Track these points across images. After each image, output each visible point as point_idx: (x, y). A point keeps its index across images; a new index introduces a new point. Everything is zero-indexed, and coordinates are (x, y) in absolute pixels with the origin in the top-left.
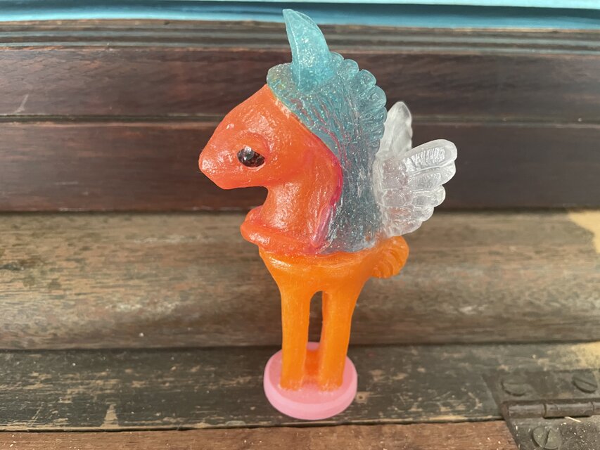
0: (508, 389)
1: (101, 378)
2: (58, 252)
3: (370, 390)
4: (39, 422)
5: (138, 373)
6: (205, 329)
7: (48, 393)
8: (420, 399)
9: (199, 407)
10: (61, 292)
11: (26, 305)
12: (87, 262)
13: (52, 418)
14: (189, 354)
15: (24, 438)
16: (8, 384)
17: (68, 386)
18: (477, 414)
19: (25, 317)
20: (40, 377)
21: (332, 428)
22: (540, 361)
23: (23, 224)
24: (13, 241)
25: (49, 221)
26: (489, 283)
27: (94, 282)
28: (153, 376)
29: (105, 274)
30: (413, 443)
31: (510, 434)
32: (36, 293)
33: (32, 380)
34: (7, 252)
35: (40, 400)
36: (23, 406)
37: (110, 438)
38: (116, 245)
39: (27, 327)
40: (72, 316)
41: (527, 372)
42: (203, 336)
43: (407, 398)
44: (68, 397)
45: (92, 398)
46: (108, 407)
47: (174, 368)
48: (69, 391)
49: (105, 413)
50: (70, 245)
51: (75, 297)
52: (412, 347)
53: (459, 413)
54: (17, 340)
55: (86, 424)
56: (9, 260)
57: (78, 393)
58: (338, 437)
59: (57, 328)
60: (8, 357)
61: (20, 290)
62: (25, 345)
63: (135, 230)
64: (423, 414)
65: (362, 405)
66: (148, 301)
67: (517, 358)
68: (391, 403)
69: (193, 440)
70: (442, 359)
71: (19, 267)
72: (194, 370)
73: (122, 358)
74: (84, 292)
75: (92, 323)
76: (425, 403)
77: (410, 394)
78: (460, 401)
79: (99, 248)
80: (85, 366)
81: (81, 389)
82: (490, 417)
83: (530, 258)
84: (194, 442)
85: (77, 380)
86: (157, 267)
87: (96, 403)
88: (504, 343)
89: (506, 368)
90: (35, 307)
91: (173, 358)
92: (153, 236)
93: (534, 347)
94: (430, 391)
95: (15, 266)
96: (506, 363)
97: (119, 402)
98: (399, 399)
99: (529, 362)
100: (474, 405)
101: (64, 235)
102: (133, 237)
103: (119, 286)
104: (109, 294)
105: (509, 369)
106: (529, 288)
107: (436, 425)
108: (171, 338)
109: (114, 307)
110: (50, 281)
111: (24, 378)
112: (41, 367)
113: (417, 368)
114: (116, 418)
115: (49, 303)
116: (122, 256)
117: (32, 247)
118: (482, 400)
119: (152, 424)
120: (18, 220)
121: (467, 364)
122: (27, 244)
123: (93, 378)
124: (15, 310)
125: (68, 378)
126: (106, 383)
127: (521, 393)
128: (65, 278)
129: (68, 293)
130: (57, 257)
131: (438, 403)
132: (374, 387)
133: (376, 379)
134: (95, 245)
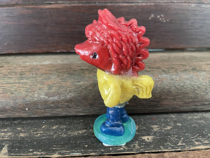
1: (3, 132)
3: (153, 135)
5: (24, 129)
6: (61, 106)
9: (55, 146)
14: (53, 120)
27: (3, 81)
29: (9, 78)
38: (16, 65)
43: (175, 138)
47: (44, 127)
49: (2, 149)
53: (206, 144)
64: (186, 146)
65: (150, 143)
68: (166, 141)
72: (54, 128)
76: (186, 141)
77: (176, 136)
78: (205, 139)
79: (8, 66)
86: (36, 74)
91: (44, 122)
92: (36, 62)
94: (187, 134)
97: (10, 144)
98: (170, 139)
102: (26, 62)
104: (10, 87)
107: (195, 152)
113: (177, 123)
114: (7, 152)
121: (203, 121)
126: (6, 134)
131: (193, 140)
132: (155, 133)
133: (155, 130)
134: (6, 66)
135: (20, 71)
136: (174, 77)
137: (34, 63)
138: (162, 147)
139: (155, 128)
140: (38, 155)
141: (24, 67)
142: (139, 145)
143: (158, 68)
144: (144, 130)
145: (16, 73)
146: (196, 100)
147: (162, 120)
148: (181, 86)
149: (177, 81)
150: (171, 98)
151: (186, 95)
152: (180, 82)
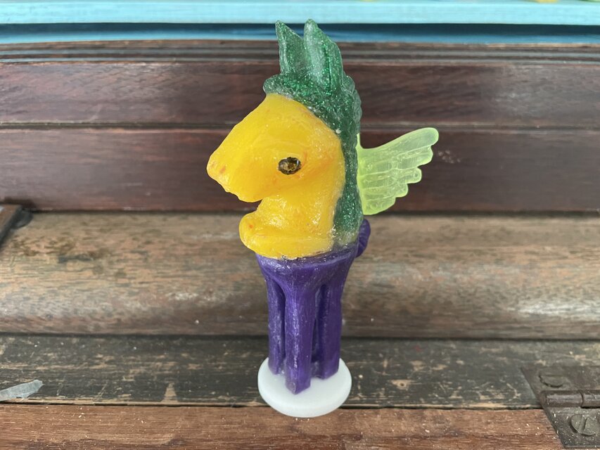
0: (547, 381)
1: (160, 360)
2: (123, 245)
3: (411, 379)
4: (105, 396)
5: (194, 357)
6: (255, 318)
7: (112, 372)
8: (460, 388)
9: (250, 388)
10: (126, 281)
11: (95, 291)
12: (150, 254)
13: (117, 394)
14: (239, 342)
15: (91, 411)
16: (75, 364)
17: (131, 367)
18: (516, 403)
19: (93, 303)
20: (104, 358)
21: (376, 410)
22: (577, 357)
23: (92, 221)
24: (83, 235)
25: (114, 219)
26: (525, 281)
27: (156, 272)
28: (207, 360)
29: (166, 265)
30: (454, 426)
31: (549, 421)
32: (104, 281)
33: (97, 361)
34: (78, 244)
35: (105, 378)
36: (90, 383)
37: (171, 412)
38: (175, 240)
39: (95, 312)
40: (134, 302)
41: (564, 367)
42: (253, 325)
43: (447, 386)
44: (130, 376)
45: (153, 377)
46: (167, 386)
47: (226, 354)
48: (131, 371)
49: (165, 390)
50: (134, 239)
51: (139, 286)
52: (451, 342)
53: (498, 401)
54: (85, 325)
55: (147, 399)
56: (79, 251)
57: (140, 373)
58: (382, 418)
59: (121, 314)
60: (75, 340)
61: (89, 278)
62: (91, 329)
63: (191, 228)
64: (463, 401)
65: (404, 391)
66: (204, 290)
67: (555, 354)
68: (431, 390)
69: (246, 415)
70: (481, 352)
71: (88, 257)
72: (244, 356)
73: (179, 344)
74: (146, 281)
75: (153, 309)
76: (465, 392)
77: (450, 383)
78: (498, 391)
79: (160, 242)
80: (145, 350)
81: (142, 369)
82: (528, 406)
83: (566, 258)
84: (247, 417)
85: (138, 361)
86: (213, 260)
87: (156, 382)
88: (541, 340)
89: (544, 363)
90: (103, 294)
91: (225, 345)
92: (208, 233)
93: (571, 344)
94: (468, 381)
95: (85, 257)
96: (543, 358)
97: (178, 382)
98: (439, 387)
99: (566, 358)
100: (513, 394)
101: (128, 231)
102: (189, 233)
103: (179, 276)
104: (169, 283)
105: (547, 363)
106: (565, 286)
107: (476, 412)
108: (224, 325)
109: (174, 295)
110: (116, 271)
111: (90, 359)
112: (105, 350)
113: (456, 360)
114: (175, 395)
115: (115, 291)
116: (181, 250)
117: (100, 240)
118: (520, 390)
119: (209, 401)
120: (86, 218)
121: (505, 358)
122: (96, 238)
123: (153, 360)
124: (84, 296)
125: (130, 360)
126: (165, 365)
127: (559, 384)
128: (130, 268)
129: (132, 281)
130: (123, 249)
131: (478, 392)
132: (415, 376)
133: (416, 369)
134: (157, 240)
135: (183, 253)
136: (458, 276)
137: (206, 236)
138: (422, 400)
139: (417, 366)
140: (225, 401)
141: (190, 245)
142: (386, 394)
143: (432, 257)
144: (398, 368)
145: (177, 257)
146: (496, 319)
147: (432, 352)
148: (470, 295)
149: (463, 283)
150: (450, 313)
151: (478, 310)
152: (469, 286)
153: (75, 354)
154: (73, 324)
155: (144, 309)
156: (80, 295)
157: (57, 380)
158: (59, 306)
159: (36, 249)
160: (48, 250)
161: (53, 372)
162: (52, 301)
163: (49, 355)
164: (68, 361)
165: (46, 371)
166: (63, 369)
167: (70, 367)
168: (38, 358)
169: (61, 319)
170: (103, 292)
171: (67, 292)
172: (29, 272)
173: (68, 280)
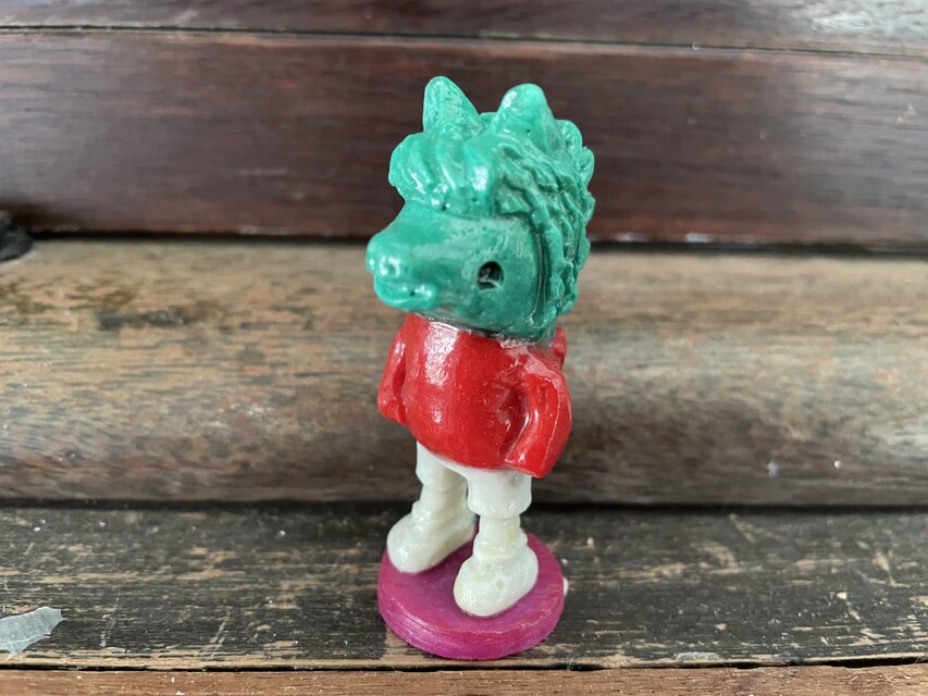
153: (136, 545)
154: (131, 475)
155: (307, 437)
156: (153, 403)
157: (97, 608)
158: (99, 430)
159: (46, 301)
160: (74, 303)
161: (85, 589)
162: (83, 418)
163: (72, 548)
164: (123, 563)
165: (66, 588)
166: (111, 582)
167: (127, 576)
168: (46, 557)
169: (102, 463)
170: (209, 397)
171: (122, 395)
172: (30, 349)
173: (124, 367)
